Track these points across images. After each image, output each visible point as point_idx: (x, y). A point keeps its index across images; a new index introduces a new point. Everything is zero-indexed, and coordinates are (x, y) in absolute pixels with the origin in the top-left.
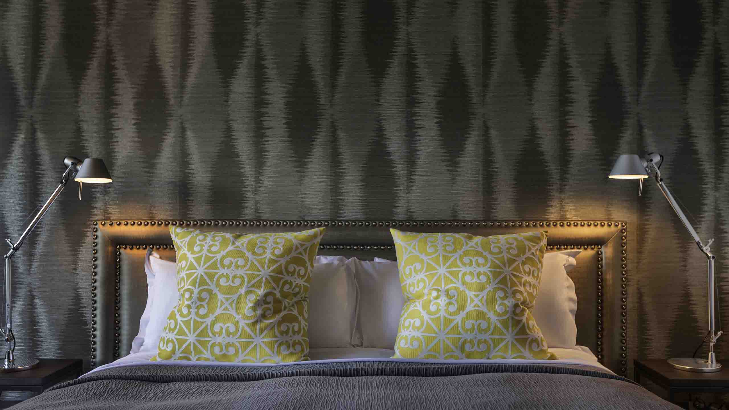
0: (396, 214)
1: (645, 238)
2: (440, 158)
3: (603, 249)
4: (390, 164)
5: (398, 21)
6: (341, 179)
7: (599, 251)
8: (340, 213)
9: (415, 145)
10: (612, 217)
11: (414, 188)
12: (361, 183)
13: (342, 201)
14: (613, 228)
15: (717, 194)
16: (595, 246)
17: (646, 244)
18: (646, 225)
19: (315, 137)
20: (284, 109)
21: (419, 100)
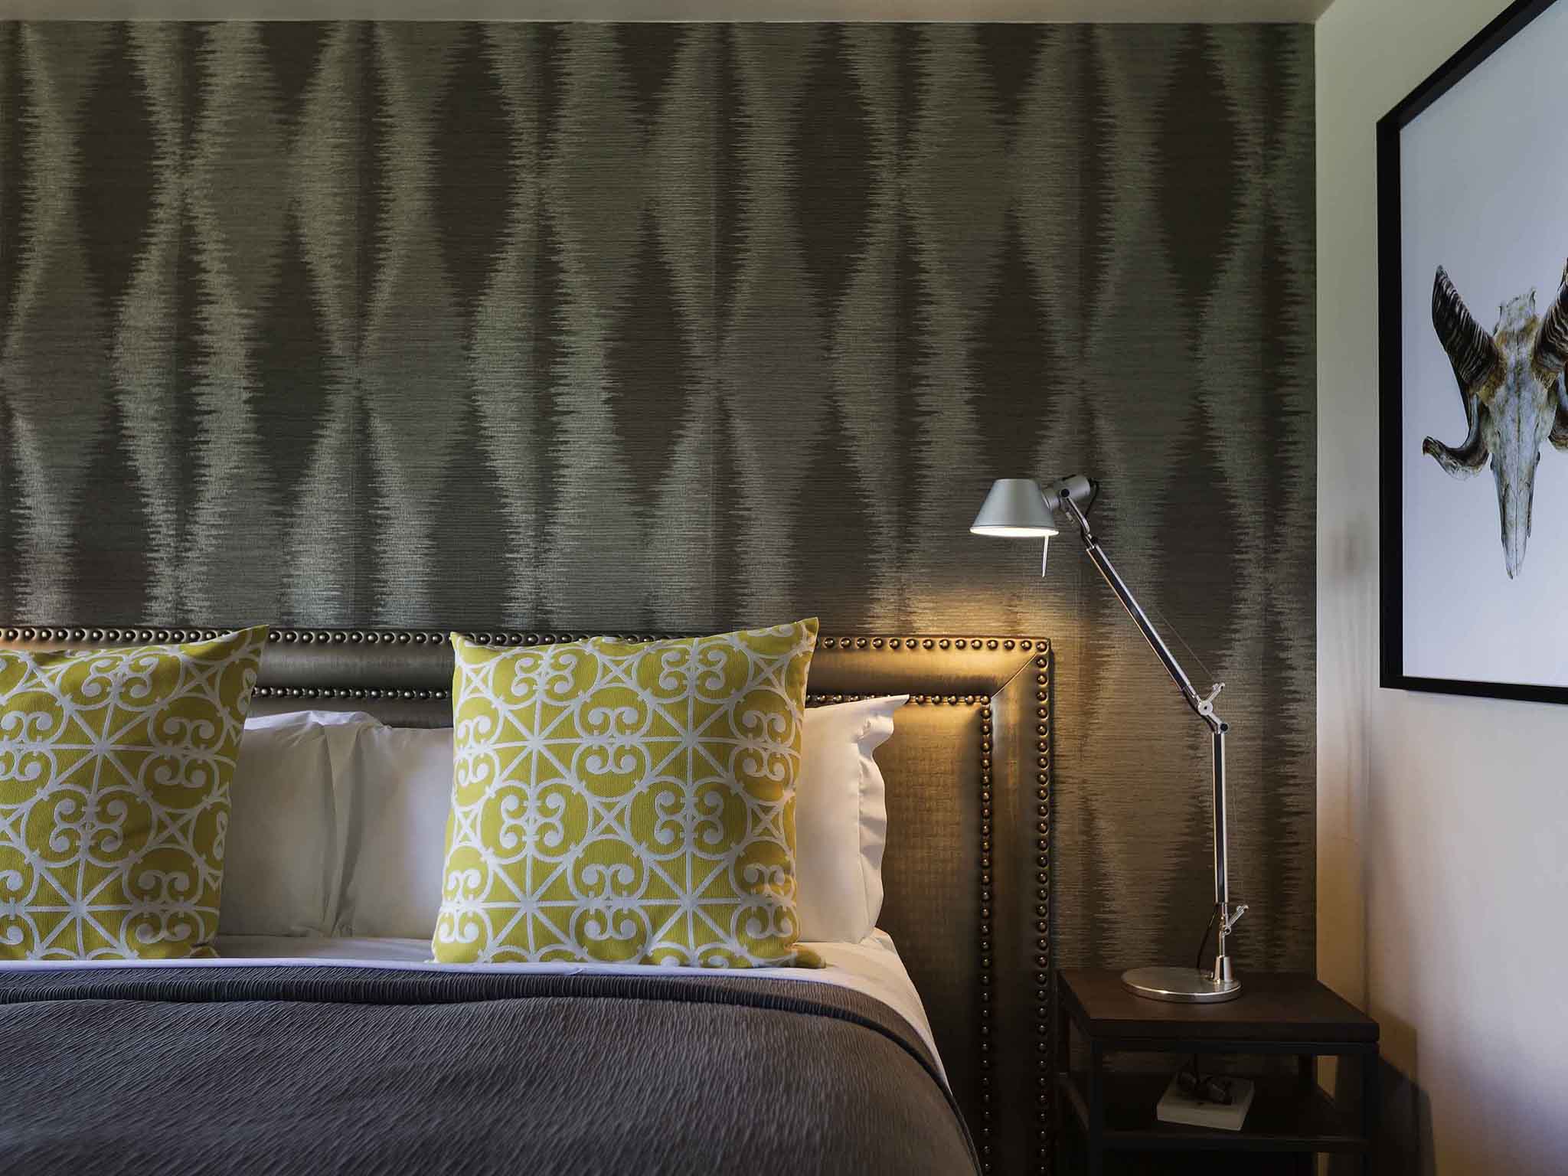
0: (510, 615)
1: (1100, 679)
2: (614, 485)
3: (994, 705)
4: (495, 498)
5: (517, 162)
6: (380, 531)
7: (983, 709)
8: (377, 614)
9: (555, 454)
10: (1021, 628)
11: (552, 555)
12: (427, 542)
13: (382, 584)
14: (1017, 654)
15: (1271, 577)
16: (974, 696)
17: (1102, 694)
18: (1102, 647)
19: (320, 432)
20: (247, 367)
21: (564, 347)
